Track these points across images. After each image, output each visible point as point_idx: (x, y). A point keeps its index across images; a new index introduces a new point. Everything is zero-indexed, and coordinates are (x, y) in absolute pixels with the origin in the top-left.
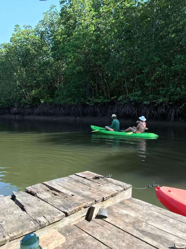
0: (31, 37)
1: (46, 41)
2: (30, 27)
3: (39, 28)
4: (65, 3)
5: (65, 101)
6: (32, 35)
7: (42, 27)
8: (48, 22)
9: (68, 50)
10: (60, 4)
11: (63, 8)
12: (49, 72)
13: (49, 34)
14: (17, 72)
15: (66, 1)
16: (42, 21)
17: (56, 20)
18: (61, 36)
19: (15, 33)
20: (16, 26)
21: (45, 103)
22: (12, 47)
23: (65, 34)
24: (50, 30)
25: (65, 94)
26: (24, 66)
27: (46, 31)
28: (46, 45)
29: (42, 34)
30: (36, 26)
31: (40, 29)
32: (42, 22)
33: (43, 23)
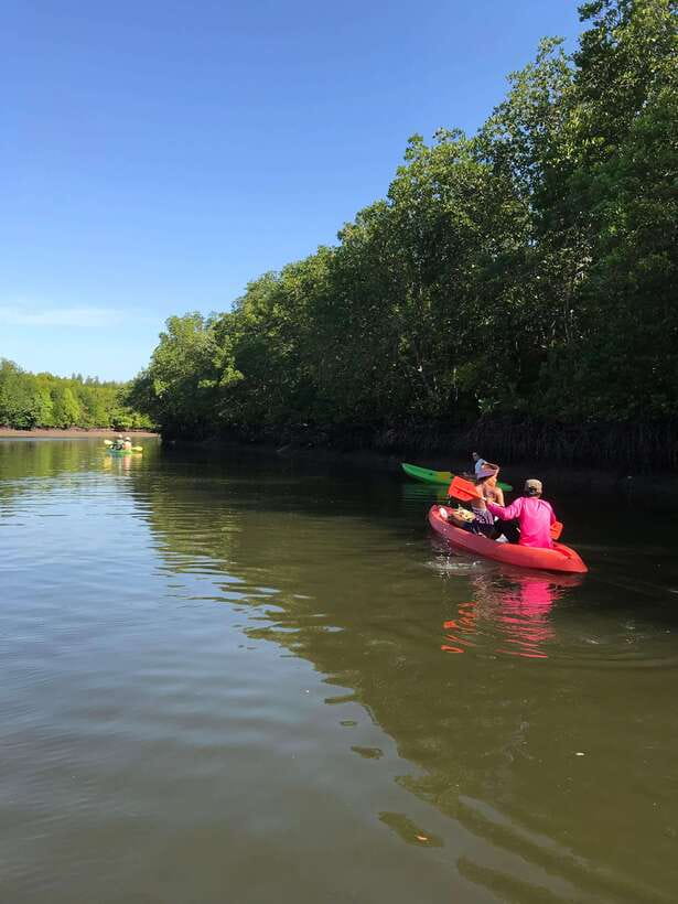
0: (460, 168)
1: (514, 178)
2: (460, 133)
3: (491, 135)
4: (604, 11)
5: (577, 407)
6: (464, 161)
7: (503, 128)
8: (527, 107)
9: (606, 190)
10: (582, 20)
11: (592, 32)
12: (517, 295)
13: (527, 150)
14: (403, 303)
15: (608, 4)
16: (502, 107)
17: (559, 94)
18: (578, 143)
19: (407, 165)
20: (410, 141)
21: (496, 414)
22: (393, 216)
23: (597, 135)
24: (531, 134)
25: (578, 376)
26: (429, 278)
27: (517, 142)
28: (515, 195)
29: (501, 154)
30: (479, 130)
31: (497, 137)
32: (503, 113)
33: (506, 114)
